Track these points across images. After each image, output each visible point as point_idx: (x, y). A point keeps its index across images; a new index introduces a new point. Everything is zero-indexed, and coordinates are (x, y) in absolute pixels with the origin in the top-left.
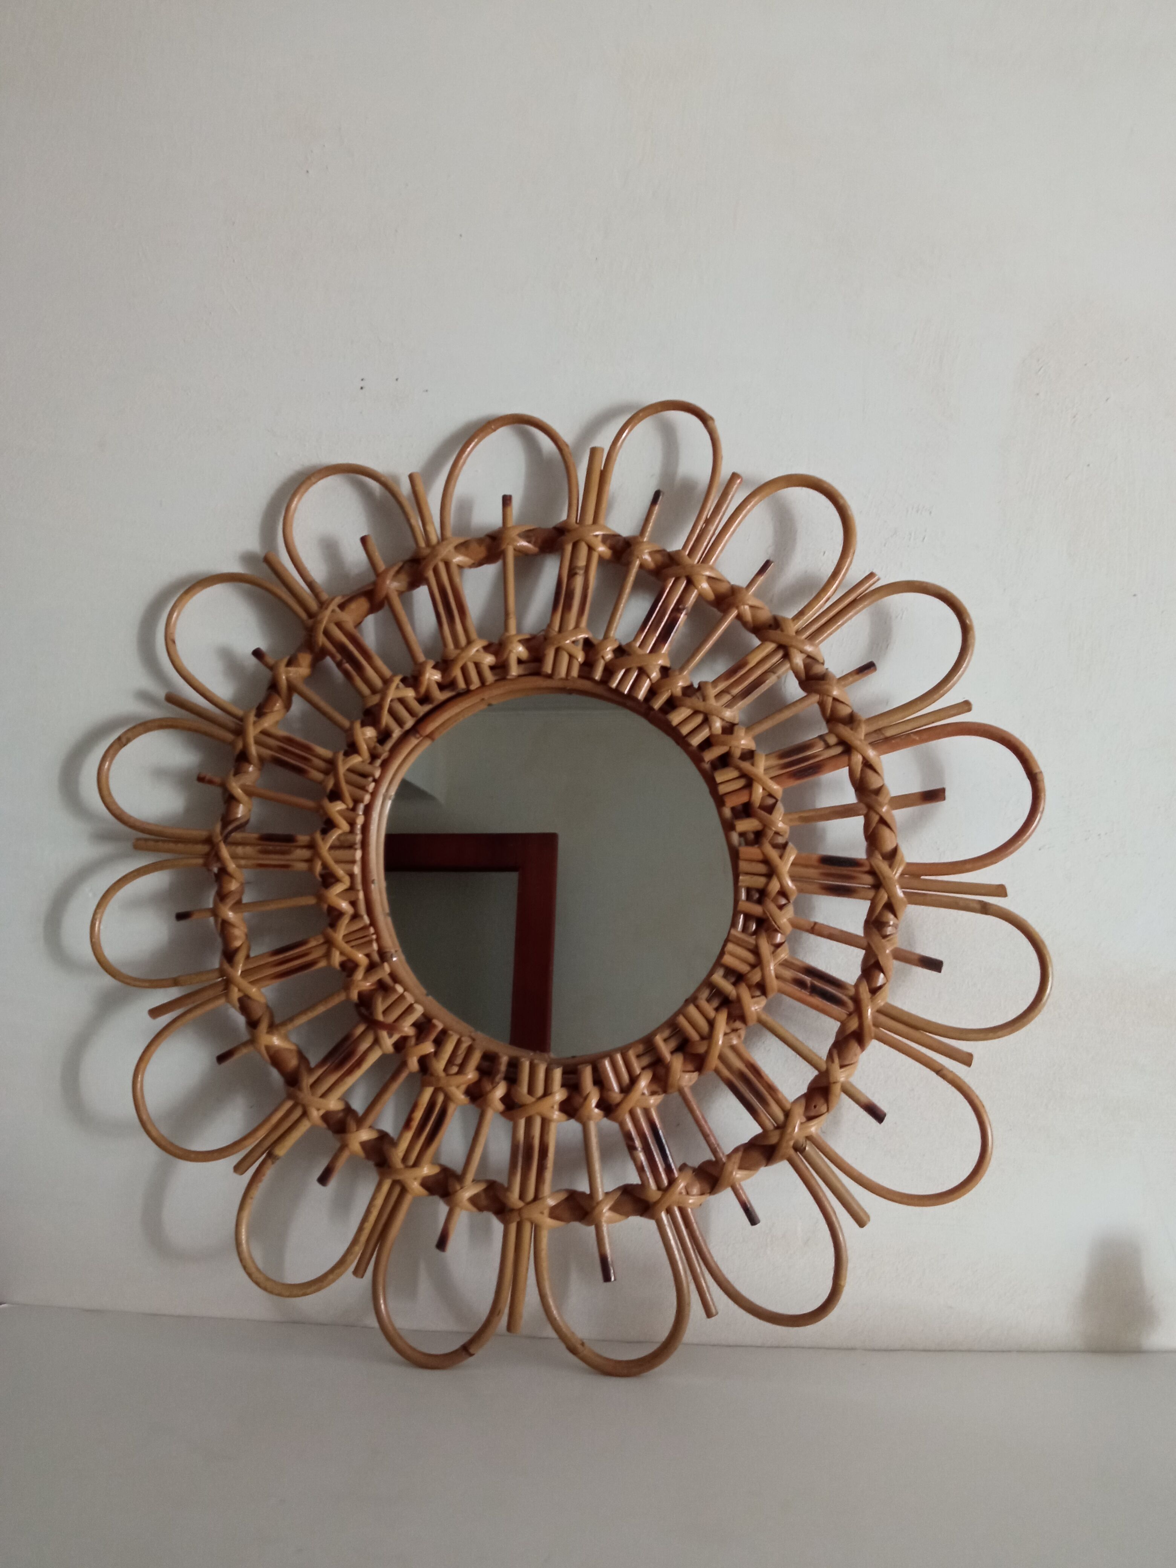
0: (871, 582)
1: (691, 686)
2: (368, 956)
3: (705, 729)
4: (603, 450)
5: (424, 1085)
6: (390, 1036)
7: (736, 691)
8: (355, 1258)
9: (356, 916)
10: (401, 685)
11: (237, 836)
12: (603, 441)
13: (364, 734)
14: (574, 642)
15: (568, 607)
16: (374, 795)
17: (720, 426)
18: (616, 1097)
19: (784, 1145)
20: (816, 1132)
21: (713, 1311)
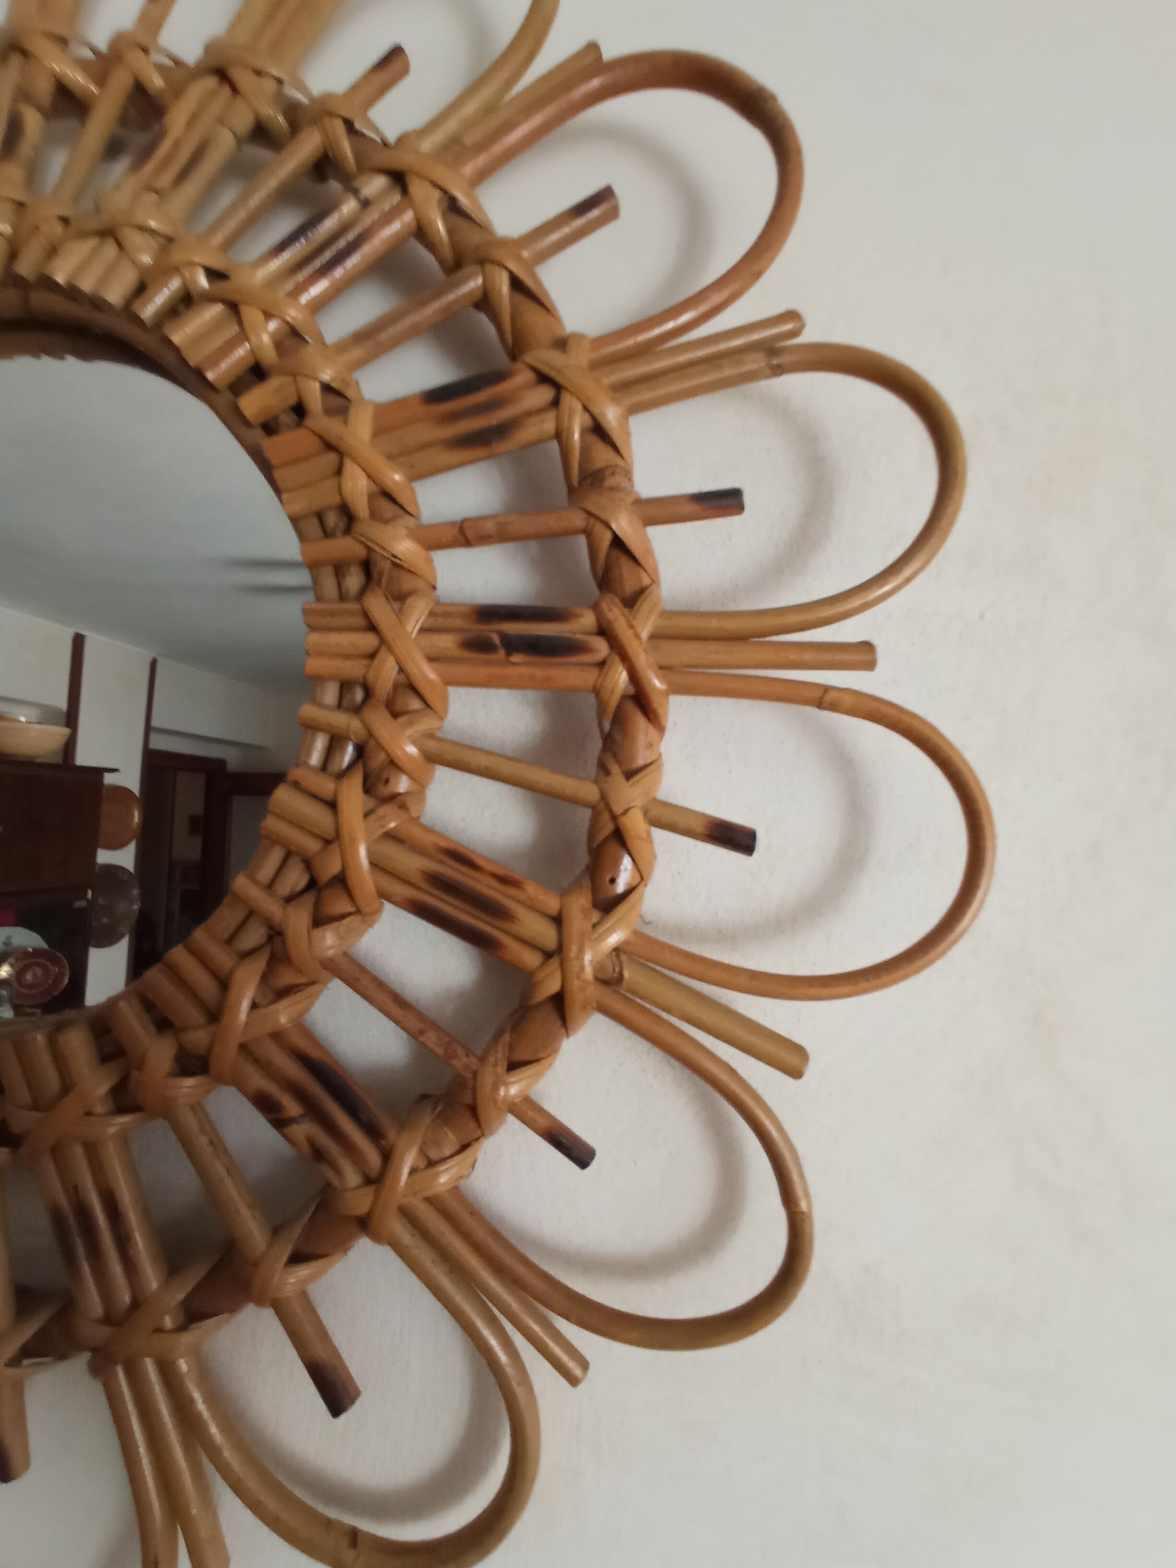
18: (198, 1038)
19: (575, 985)
20: (637, 933)
21: (577, 1372)
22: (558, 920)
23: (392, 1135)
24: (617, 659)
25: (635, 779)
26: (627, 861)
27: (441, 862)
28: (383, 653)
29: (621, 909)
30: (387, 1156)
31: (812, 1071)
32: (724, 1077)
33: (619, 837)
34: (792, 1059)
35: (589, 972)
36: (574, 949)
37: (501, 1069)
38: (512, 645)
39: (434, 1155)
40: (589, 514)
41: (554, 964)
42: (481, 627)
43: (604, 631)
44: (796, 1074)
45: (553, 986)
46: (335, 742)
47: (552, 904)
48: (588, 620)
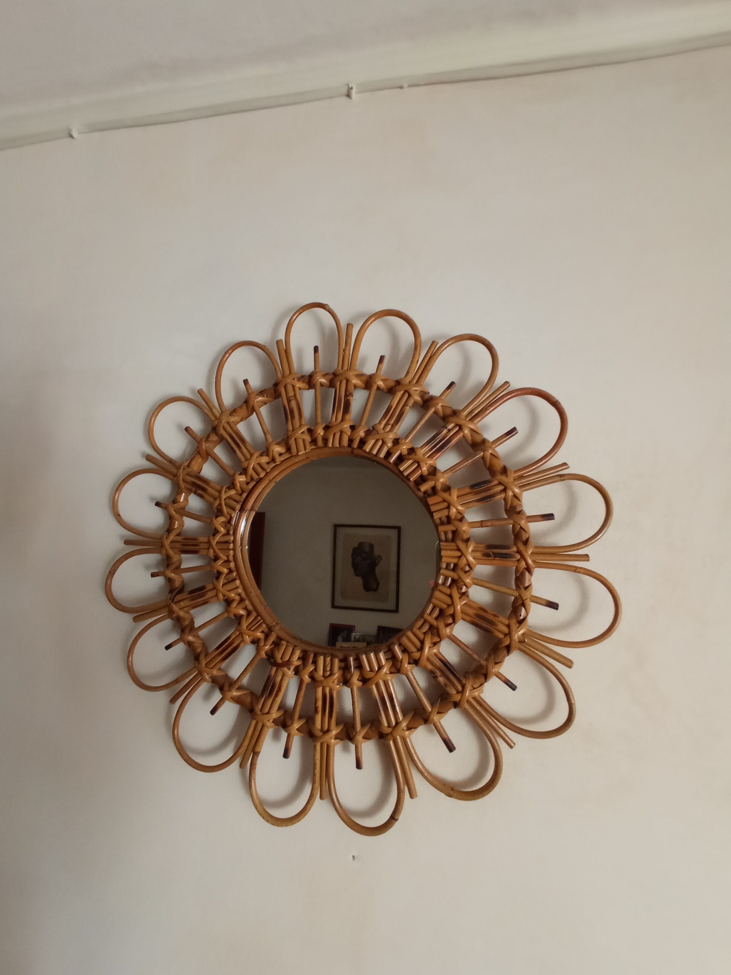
0: (435, 345)
1: (368, 430)
2: (262, 632)
3: (384, 447)
4: (282, 340)
5: (316, 688)
6: (289, 669)
7: (392, 422)
8: (318, 790)
9: (249, 613)
10: (227, 490)
11: (179, 597)
12: (281, 336)
13: (218, 522)
14: (302, 433)
15: (293, 417)
16: (234, 549)
17: (332, 306)
18: (417, 655)
19: (513, 643)
20: (528, 630)
21: (512, 745)
22: (508, 626)
23: (464, 682)
24: (523, 560)
25: (528, 589)
26: (523, 609)
27: (478, 611)
28: (462, 557)
29: (523, 624)
30: (463, 687)
31: (574, 667)
32: (551, 667)
33: (523, 605)
34: (569, 664)
35: (517, 640)
36: (513, 633)
37: (493, 664)
38: (496, 555)
39: (475, 686)
40: (515, 521)
41: (508, 638)
42: (487, 551)
43: (519, 552)
44: (570, 667)
45: (507, 642)
46: (446, 579)
47: (507, 622)
48: (515, 549)
